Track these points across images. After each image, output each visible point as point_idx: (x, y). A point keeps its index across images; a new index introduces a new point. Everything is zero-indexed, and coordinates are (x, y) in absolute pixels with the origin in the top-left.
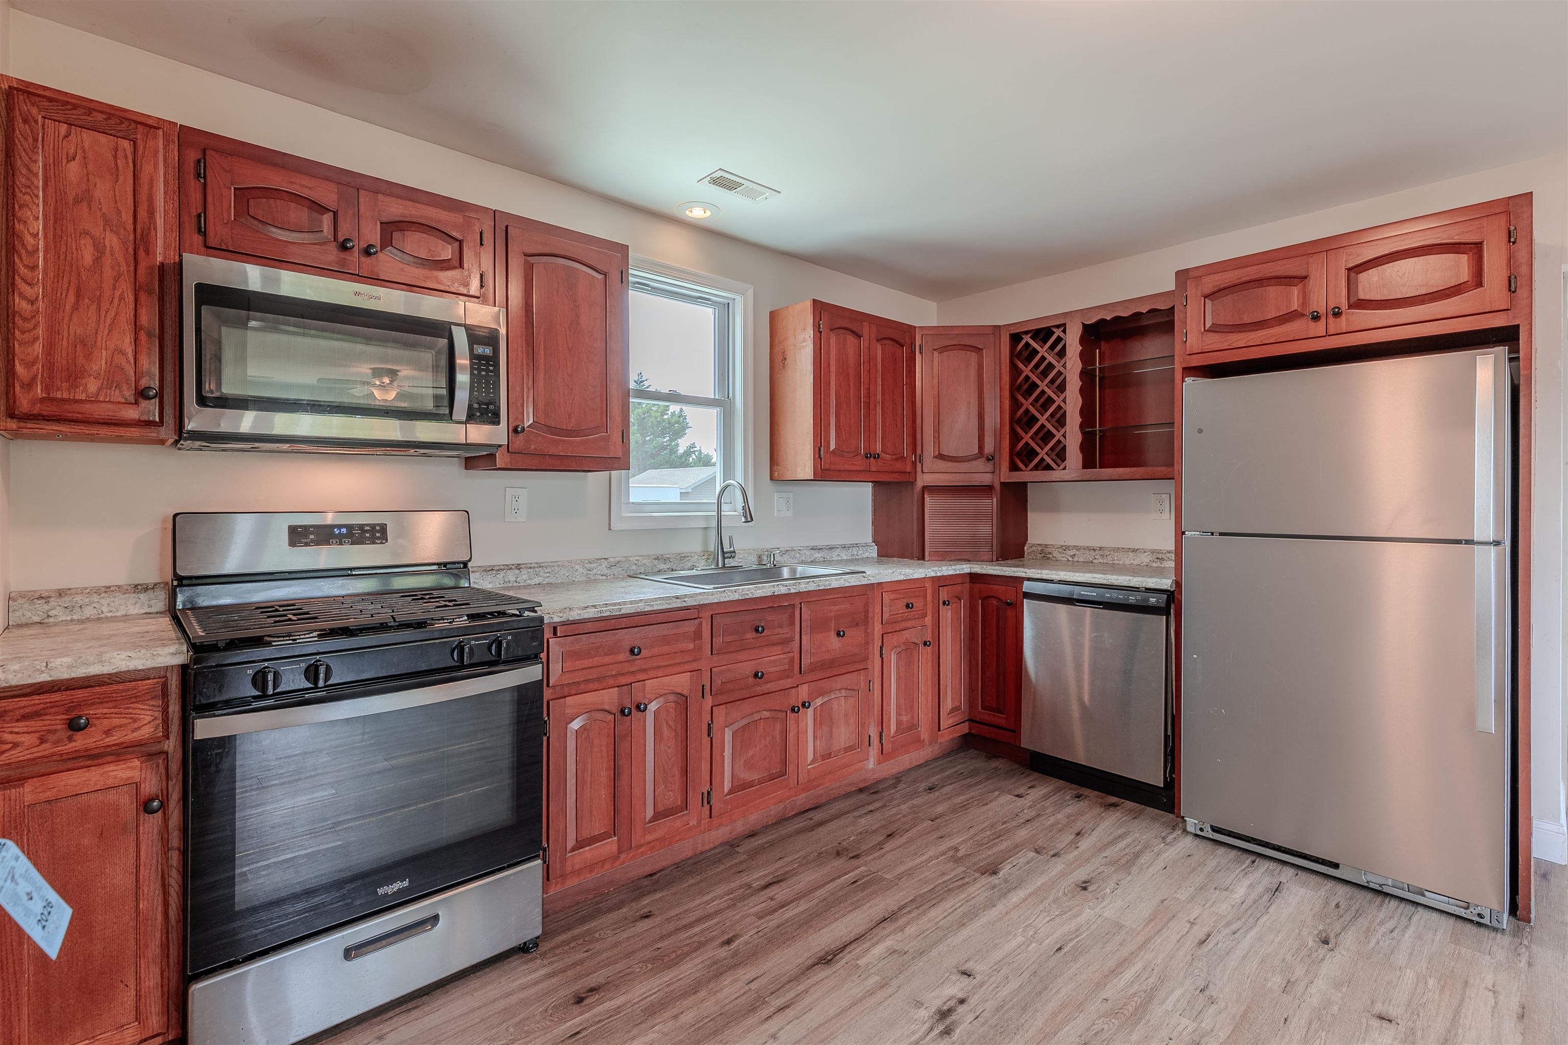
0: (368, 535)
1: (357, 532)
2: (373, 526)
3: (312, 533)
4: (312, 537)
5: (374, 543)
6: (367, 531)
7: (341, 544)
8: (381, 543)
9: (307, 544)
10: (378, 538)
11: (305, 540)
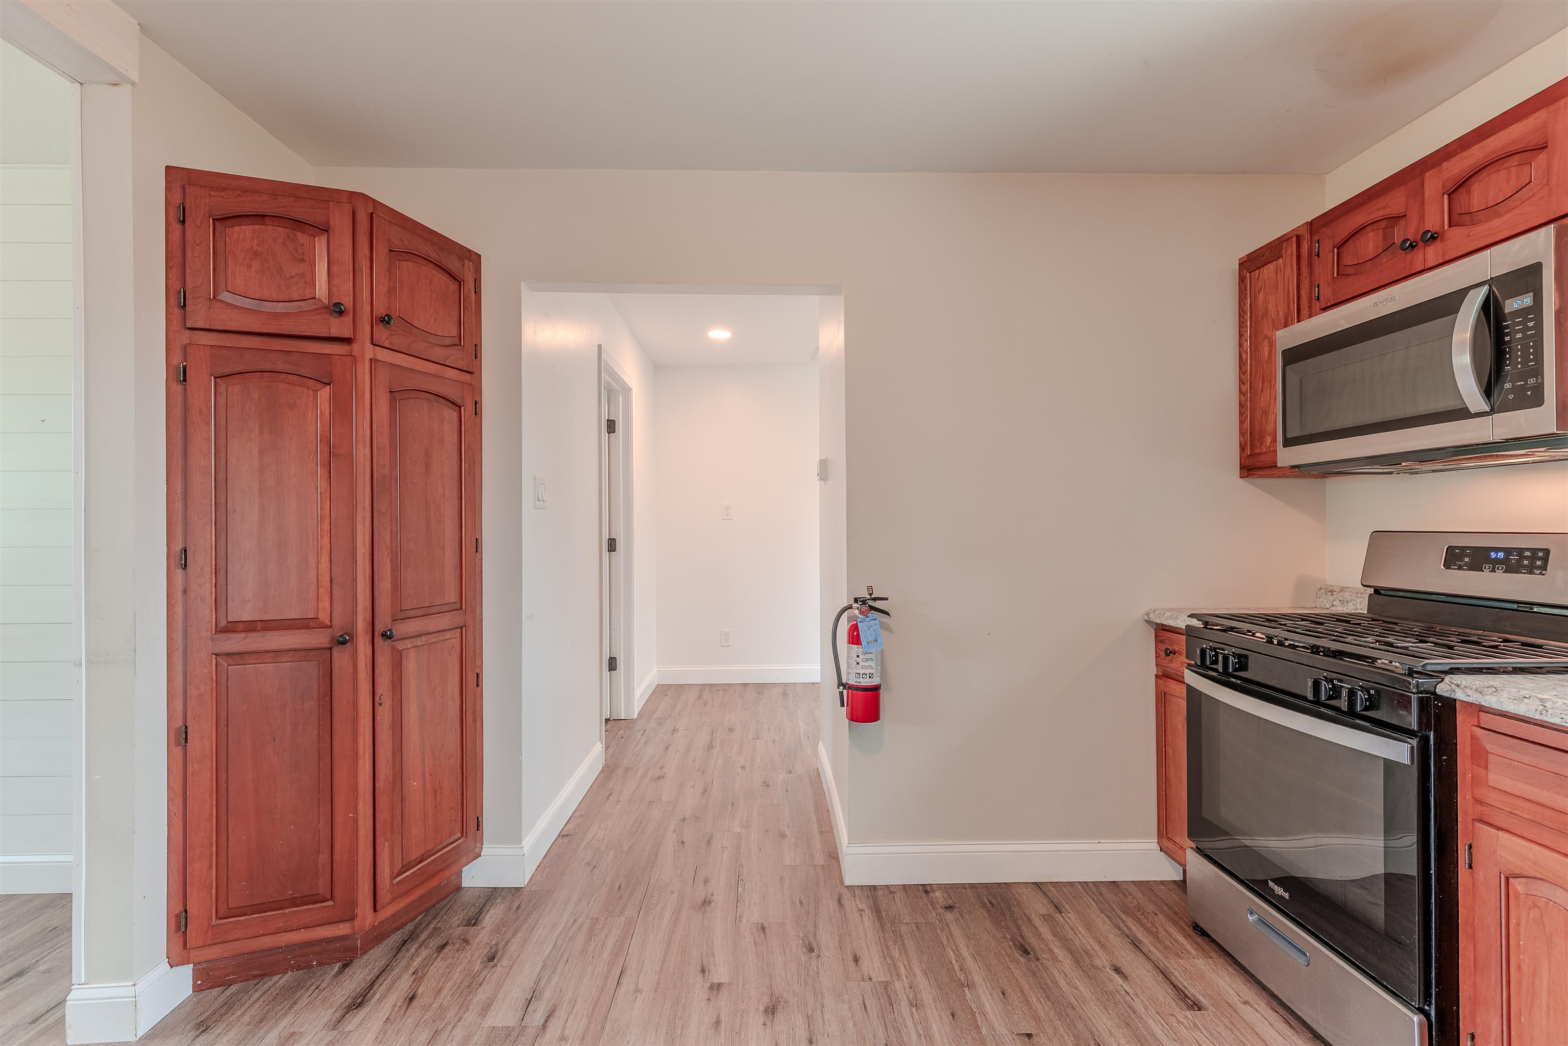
0: (1526, 562)
1: (1514, 557)
2: (1534, 551)
3: (1468, 556)
4: (1467, 559)
5: (1531, 572)
6: (1527, 558)
7: (1493, 571)
8: (1540, 574)
9: (1460, 568)
10: (1538, 568)
11: (1460, 563)
